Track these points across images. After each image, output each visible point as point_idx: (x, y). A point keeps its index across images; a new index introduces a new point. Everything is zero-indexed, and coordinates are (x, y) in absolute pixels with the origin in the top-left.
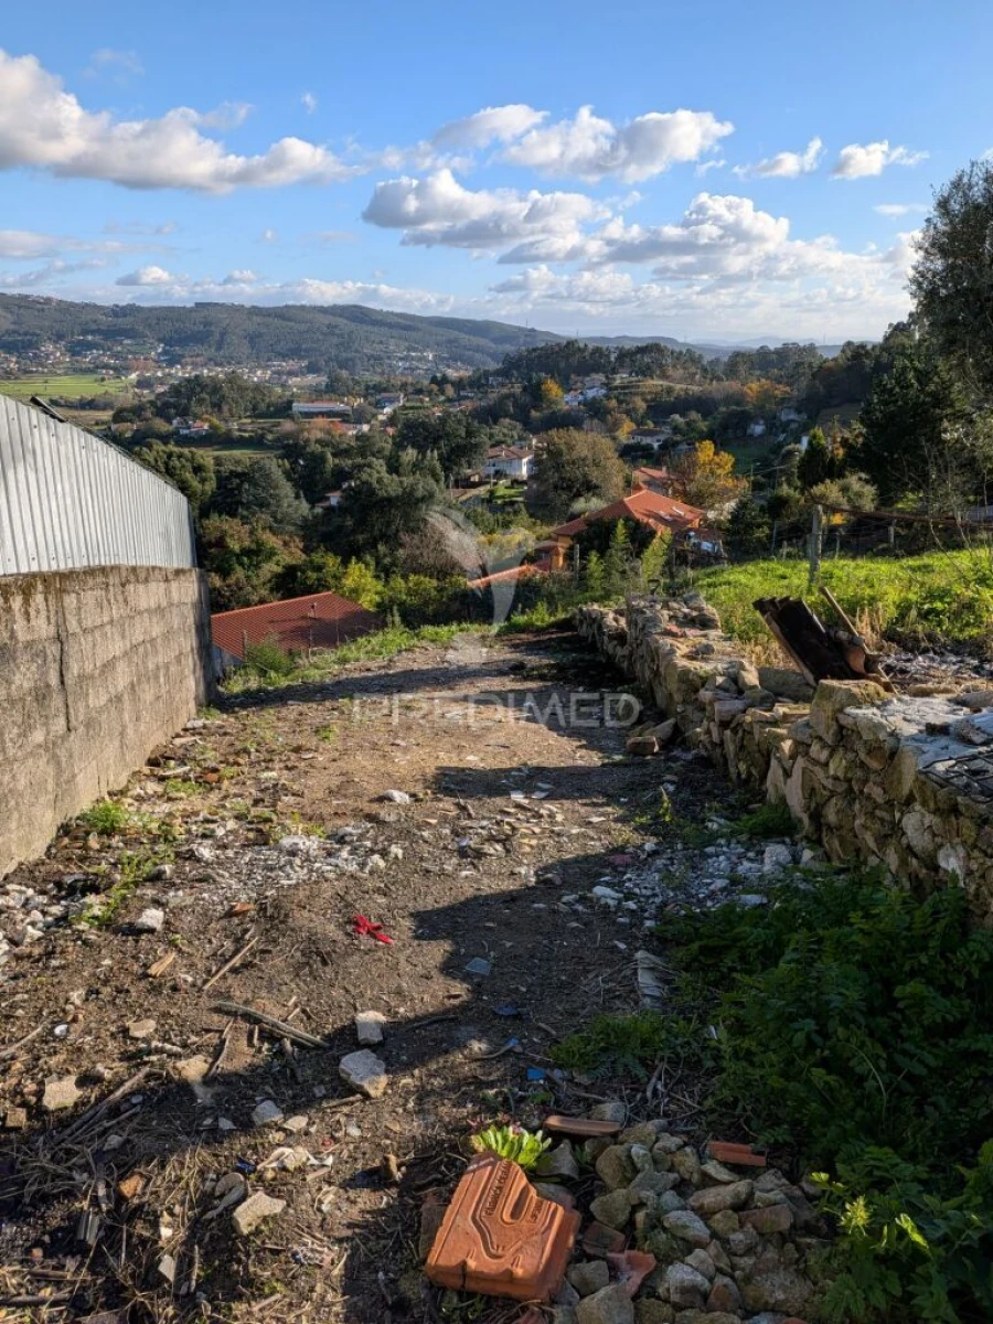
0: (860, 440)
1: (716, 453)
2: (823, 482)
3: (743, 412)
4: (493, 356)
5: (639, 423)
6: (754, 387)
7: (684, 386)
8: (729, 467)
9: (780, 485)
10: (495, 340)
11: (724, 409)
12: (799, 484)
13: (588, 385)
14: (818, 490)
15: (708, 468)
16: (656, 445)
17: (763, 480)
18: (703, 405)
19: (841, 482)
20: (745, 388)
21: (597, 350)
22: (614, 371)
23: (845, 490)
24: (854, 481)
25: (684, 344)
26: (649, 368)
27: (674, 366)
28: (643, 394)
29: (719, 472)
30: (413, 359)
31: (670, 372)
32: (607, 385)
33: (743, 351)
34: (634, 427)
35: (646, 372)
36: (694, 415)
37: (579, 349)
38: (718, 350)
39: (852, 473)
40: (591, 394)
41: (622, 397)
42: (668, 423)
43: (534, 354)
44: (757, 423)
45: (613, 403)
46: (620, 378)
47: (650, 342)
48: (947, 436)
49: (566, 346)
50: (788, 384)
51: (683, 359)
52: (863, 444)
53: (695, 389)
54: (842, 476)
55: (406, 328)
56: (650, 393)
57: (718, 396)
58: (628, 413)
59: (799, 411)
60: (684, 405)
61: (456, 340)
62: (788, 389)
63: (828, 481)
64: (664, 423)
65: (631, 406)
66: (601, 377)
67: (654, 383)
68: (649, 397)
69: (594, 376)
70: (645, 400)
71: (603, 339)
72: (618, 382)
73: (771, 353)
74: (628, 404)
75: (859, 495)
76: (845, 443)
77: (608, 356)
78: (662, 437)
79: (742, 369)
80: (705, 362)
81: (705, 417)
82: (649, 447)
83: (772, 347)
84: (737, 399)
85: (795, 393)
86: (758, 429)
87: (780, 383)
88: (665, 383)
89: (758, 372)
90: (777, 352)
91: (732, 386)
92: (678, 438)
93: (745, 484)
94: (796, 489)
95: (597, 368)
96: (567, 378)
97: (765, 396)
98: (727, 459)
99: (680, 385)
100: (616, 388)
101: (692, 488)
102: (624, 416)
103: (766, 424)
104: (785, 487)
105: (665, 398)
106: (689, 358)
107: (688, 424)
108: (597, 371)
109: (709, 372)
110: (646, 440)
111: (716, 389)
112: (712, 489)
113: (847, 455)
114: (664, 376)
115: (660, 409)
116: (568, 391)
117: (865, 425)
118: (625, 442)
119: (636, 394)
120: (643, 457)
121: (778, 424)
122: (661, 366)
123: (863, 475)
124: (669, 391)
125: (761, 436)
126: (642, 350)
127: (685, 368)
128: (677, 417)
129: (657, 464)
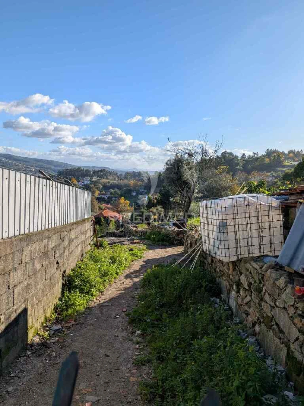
0: (160, 198)
1: (125, 200)
2: (152, 208)
3: (130, 189)
4: (55, 171)
5: (100, 192)
6: (132, 182)
7: (113, 181)
8: (128, 204)
9: (141, 209)
10: (55, 166)
11: (125, 188)
12: (146, 208)
13: (85, 180)
14: (151, 210)
15: (123, 204)
16: (106, 198)
17: (136, 207)
18: (119, 187)
19: (156, 208)
20: (130, 182)
21: (87, 170)
22: (92, 176)
23: (157, 210)
24: (159, 208)
25: (112, 170)
26: (103, 176)
27: (110, 176)
28: (101, 183)
29: (126, 205)
30: (27, 170)
31: (109, 177)
32: (91, 180)
33: (129, 172)
34: (99, 192)
35: (102, 177)
36: (116, 190)
37: (82, 170)
38: (122, 172)
39: (159, 206)
40: (86, 183)
41: (95, 184)
42: (109, 192)
43: (68, 171)
44: (134, 192)
45: (93, 185)
46: (94, 178)
47: (103, 169)
48: (170, 200)
49: (78, 169)
50: (141, 182)
51: (112, 174)
52: (161, 199)
53: (116, 182)
54: (156, 206)
55: (26, 161)
56: (103, 183)
57: (122, 184)
58: (97, 188)
59: (145, 189)
60: (113, 186)
61: (42, 166)
62: (141, 183)
63: (153, 208)
64: (108, 191)
65: (98, 186)
66: (88, 178)
67: (104, 180)
68: (103, 184)
69: (86, 178)
70: (102, 185)
71: (89, 167)
72: (94, 180)
73: (136, 173)
74: (97, 186)
75: (160, 211)
76: (156, 198)
77: (90, 172)
78: (108, 196)
79: (129, 177)
80: (118, 175)
81: (119, 190)
82: (104, 198)
83: (136, 171)
84: (128, 186)
85: (143, 184)
86: (134, 194)
87: (139, 181)
88: (108, 180)
89: (133, 178)
90: (138, 173)
91: (126, 182)
92: (112, 196)
93: (133, 208)
94: (145, 210)
95: (87, 175)
96: (78, 178)
97: (135, 185)
98: (128, 202)
99: (111, 181)
100: (93, 181)
101: (119, 209)
102: (96, 189)
103: (136, 192)
104: (143, 209)
105: (108, 184)
106: (113, 173)
107: (115, 192)
108: (87, 176)
109: (119, 177)
110: (103, 196)
111: (122, 182)
112: (124, 210)
113: (157, 201)
114: (107, 178)
115: (106, 188)
116: (79, 182)
117: (160, 195)
118: (97, 197)
119: (99, 183)
120: (103, 201)
121: (139, 192)
122: (106, 175)
123: (161, 206)
124: (109, 182)
125: (135, 196)
126: (101, 171)
127: (113, 176)
128: (112, 190)
129: (107, 203)
